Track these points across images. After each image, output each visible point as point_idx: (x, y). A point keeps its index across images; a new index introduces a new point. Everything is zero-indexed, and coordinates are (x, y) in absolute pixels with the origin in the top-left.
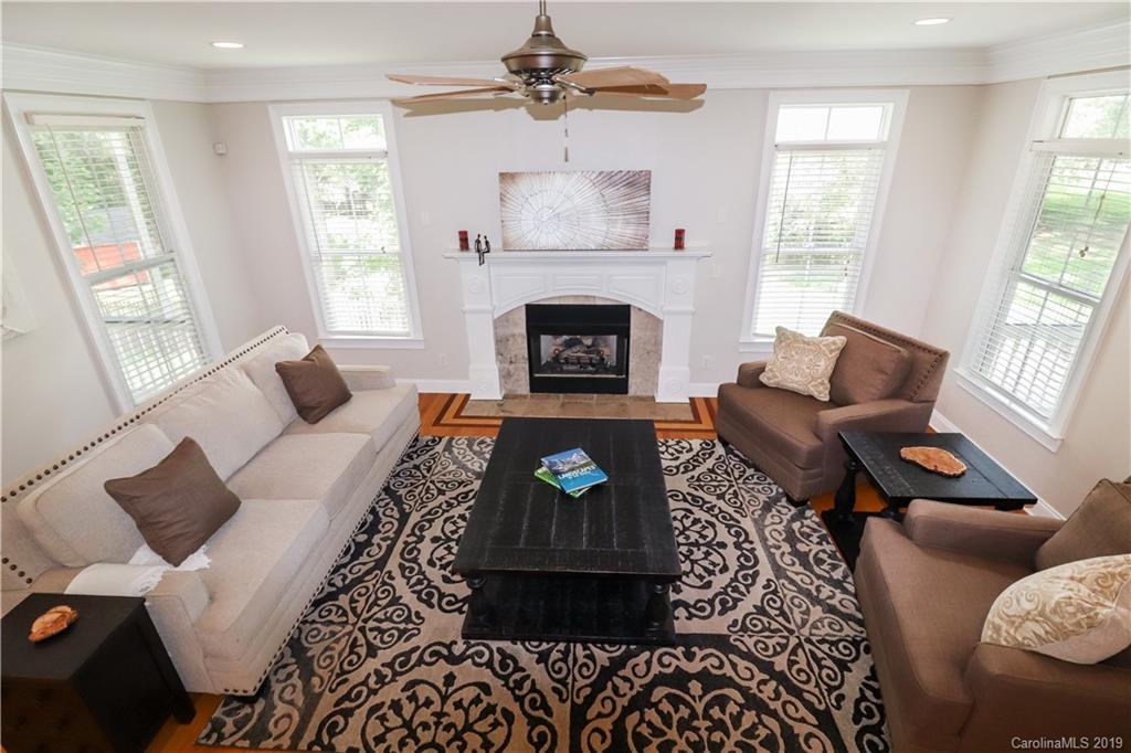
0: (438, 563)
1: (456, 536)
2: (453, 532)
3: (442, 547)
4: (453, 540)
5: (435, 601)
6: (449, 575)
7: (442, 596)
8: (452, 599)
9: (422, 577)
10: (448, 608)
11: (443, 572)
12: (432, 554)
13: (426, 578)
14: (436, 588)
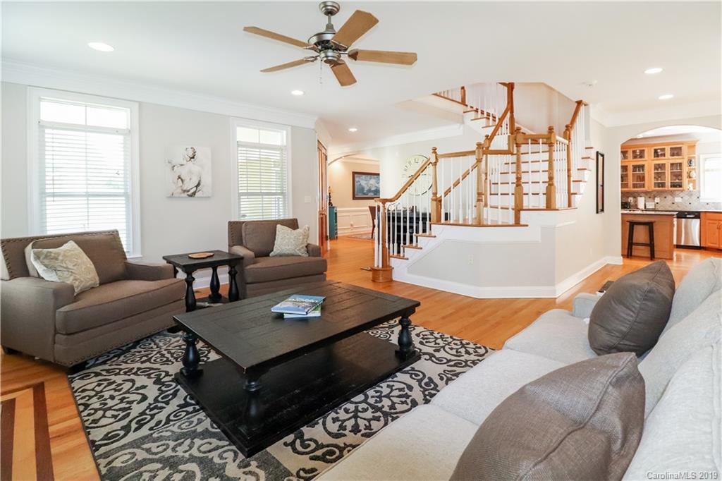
0: (409, 401)
1: (379, 414)
2: (377, 419)
3: (398, 410)
4: (383, 412)
5: (426, 380)
6: (406, 389)
7: (420, 381)
8: (413, 376)
9: (428, 397)
10: (420, 374)
11: (409, 393)
12: (409, 410)
13: (425, 396)
14: (421, 386)
